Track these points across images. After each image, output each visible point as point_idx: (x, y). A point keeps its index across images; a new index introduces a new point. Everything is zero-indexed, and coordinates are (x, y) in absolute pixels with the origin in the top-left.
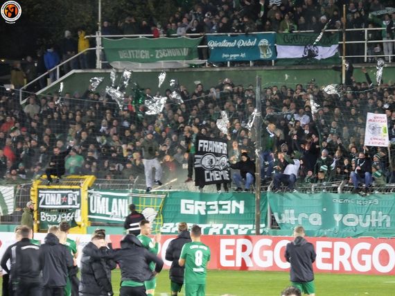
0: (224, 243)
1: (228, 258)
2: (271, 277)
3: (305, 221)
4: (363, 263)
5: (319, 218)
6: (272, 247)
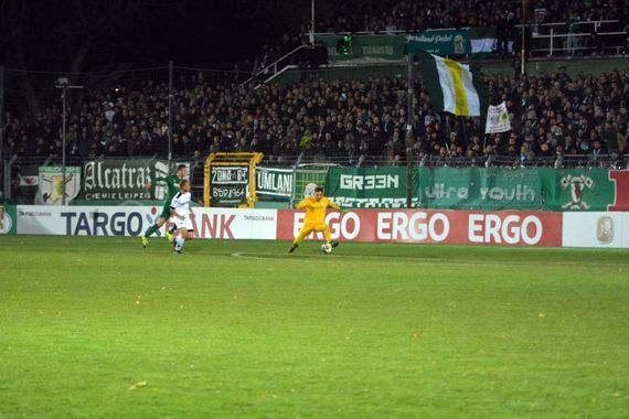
0: (382, 216)
1: (385, 231)
3: (453, 195)
4: (512, 235)
5: (466, 191)
6: (427, 221)
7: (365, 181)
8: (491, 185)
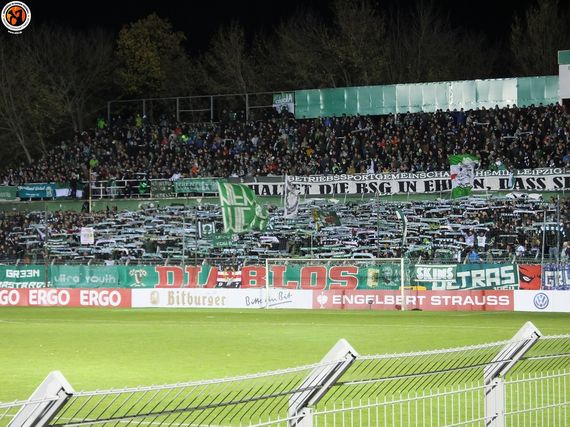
0: (31, 292)
1: (34, 300)
2: (54, 309)
3: (71, 280)
4: (104, 301)
5: (78, 278)
6: (57, 294)
7: (21, 274)
8: (91, 275)
